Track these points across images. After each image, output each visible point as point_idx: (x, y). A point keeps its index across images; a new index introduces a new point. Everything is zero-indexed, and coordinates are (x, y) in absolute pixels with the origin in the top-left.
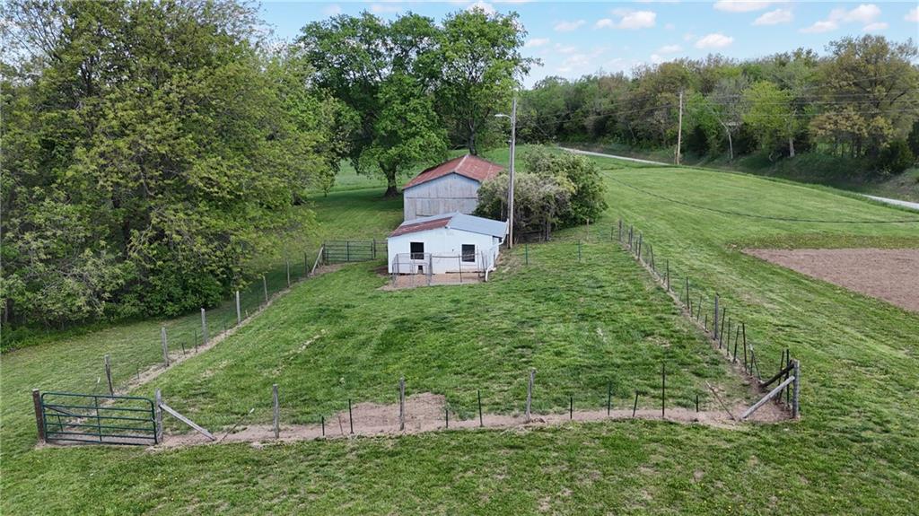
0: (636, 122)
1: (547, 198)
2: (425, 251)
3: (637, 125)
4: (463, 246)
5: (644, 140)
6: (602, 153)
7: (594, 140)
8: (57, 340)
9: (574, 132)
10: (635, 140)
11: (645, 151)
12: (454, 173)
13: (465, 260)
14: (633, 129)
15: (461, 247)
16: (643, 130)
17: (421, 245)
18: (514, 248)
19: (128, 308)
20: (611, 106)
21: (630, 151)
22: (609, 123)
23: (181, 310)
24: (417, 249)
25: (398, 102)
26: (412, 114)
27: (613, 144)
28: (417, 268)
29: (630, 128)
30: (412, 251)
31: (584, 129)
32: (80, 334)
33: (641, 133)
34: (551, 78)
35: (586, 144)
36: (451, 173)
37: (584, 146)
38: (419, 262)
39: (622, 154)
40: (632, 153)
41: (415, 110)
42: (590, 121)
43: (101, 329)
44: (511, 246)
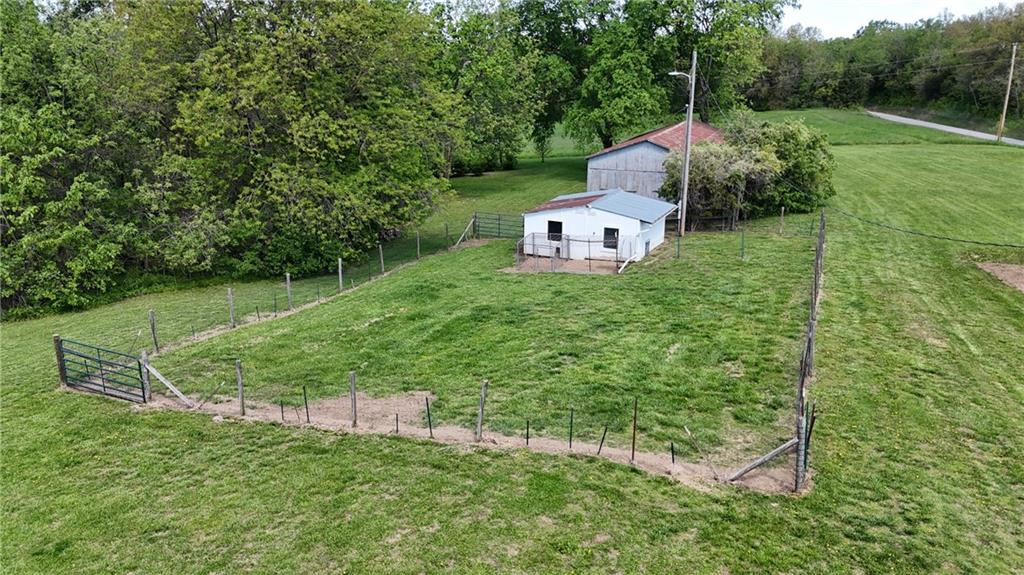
0: (979, 82)
1: (735, 177)
2: (564, 232)
3: (980, 86)
4: (606, 229)
5: (989, 105)
6: (930, 121)
7: (923, 104)
8: (180, 289)
9: (898, 92)
10: (977, 106)
11: (989, 121)
12: (647, 141)
13: (607, 246)
14: (976, 92)
15: (603, 231)
16: (989, 93)
17: (559, 225)
18: (686, 237)
19: (245, 266)
20: (953, 60)
21: (969, 119)
22: (947, 82)
23: (299, 272)
24: (555, 229)
25: (609, 56)
26: (621, 71)
27: (947, 110)
28: (554, 250)
29: (972, 90)
30: (549, 231)
31: (911, 89)
32: (201, 286)
33: (986, 97)
34: (877, 22)
35: (912, 109)
36: (643, 142)
37: (908, 111)
38: (555, 244)
39: (956, 123)
40: (971, 122)
41: (625, 67)
42: (918, 80)
43: (222, 284)
44: (683, 234)
